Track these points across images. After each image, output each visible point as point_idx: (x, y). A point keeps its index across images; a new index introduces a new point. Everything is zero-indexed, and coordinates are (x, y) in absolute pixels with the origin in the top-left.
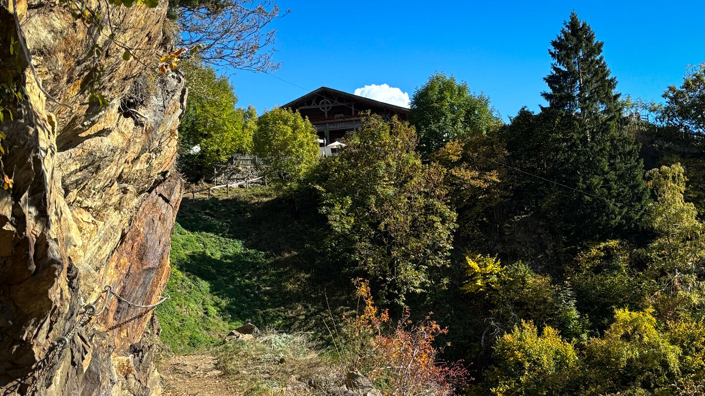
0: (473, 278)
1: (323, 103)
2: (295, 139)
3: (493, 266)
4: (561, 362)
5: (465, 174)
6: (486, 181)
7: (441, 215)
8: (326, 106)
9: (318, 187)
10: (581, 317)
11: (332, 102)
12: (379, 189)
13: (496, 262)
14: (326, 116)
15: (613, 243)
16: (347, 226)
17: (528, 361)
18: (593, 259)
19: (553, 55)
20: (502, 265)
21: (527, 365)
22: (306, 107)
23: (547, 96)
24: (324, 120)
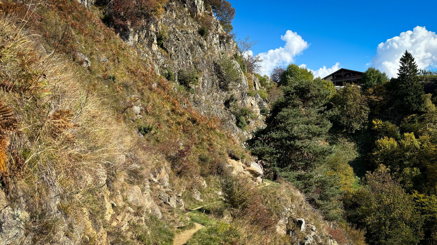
0: (374, 125)
1: (342, 73)
2: (328, 89)
3: (380, 122)
4: (392, 147)
5: (373, 97)
6: (379, 99)
7: (364, 109)
8: (343, 74)
9: (331, 103)
10: (401, 135)
11: (345, 72)
12: (348, 103)
13: (381, 121)
14: (343, 77)
15: (414, 115)
16: (338, 113)
17: (383, 146)
18: (409, 119)
19: (400, 63)
20: (383, 122)
21: (383, 147)
22: (337, 74)
23: (398, 74)
24: (343, 78)
